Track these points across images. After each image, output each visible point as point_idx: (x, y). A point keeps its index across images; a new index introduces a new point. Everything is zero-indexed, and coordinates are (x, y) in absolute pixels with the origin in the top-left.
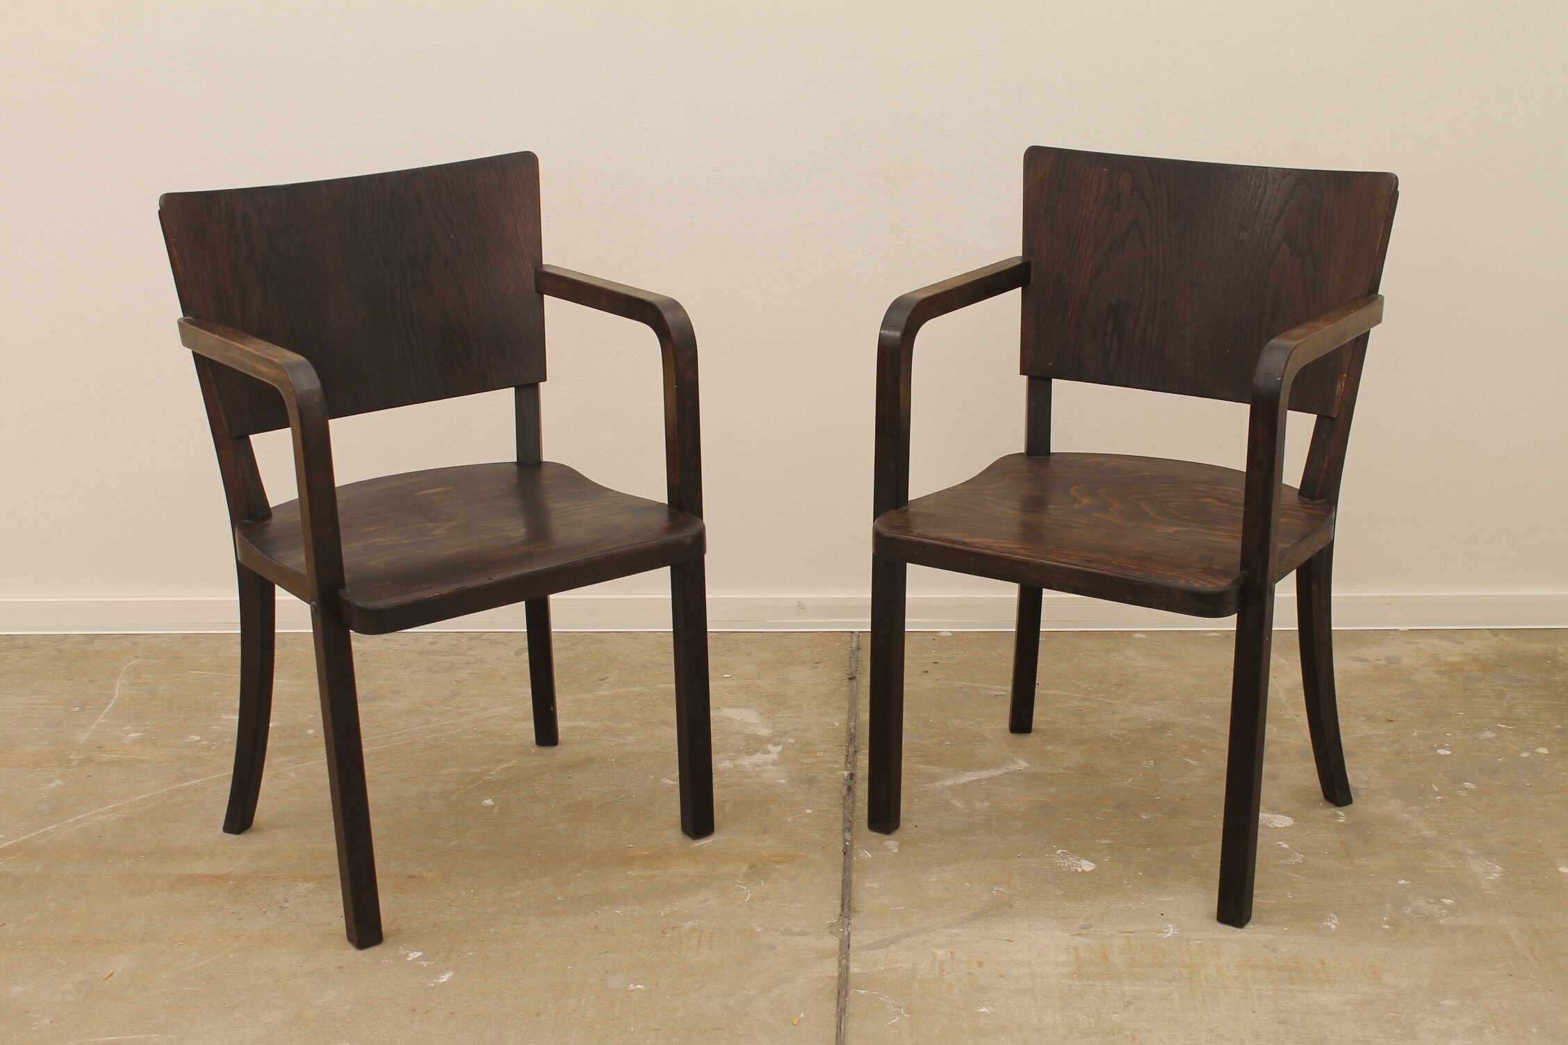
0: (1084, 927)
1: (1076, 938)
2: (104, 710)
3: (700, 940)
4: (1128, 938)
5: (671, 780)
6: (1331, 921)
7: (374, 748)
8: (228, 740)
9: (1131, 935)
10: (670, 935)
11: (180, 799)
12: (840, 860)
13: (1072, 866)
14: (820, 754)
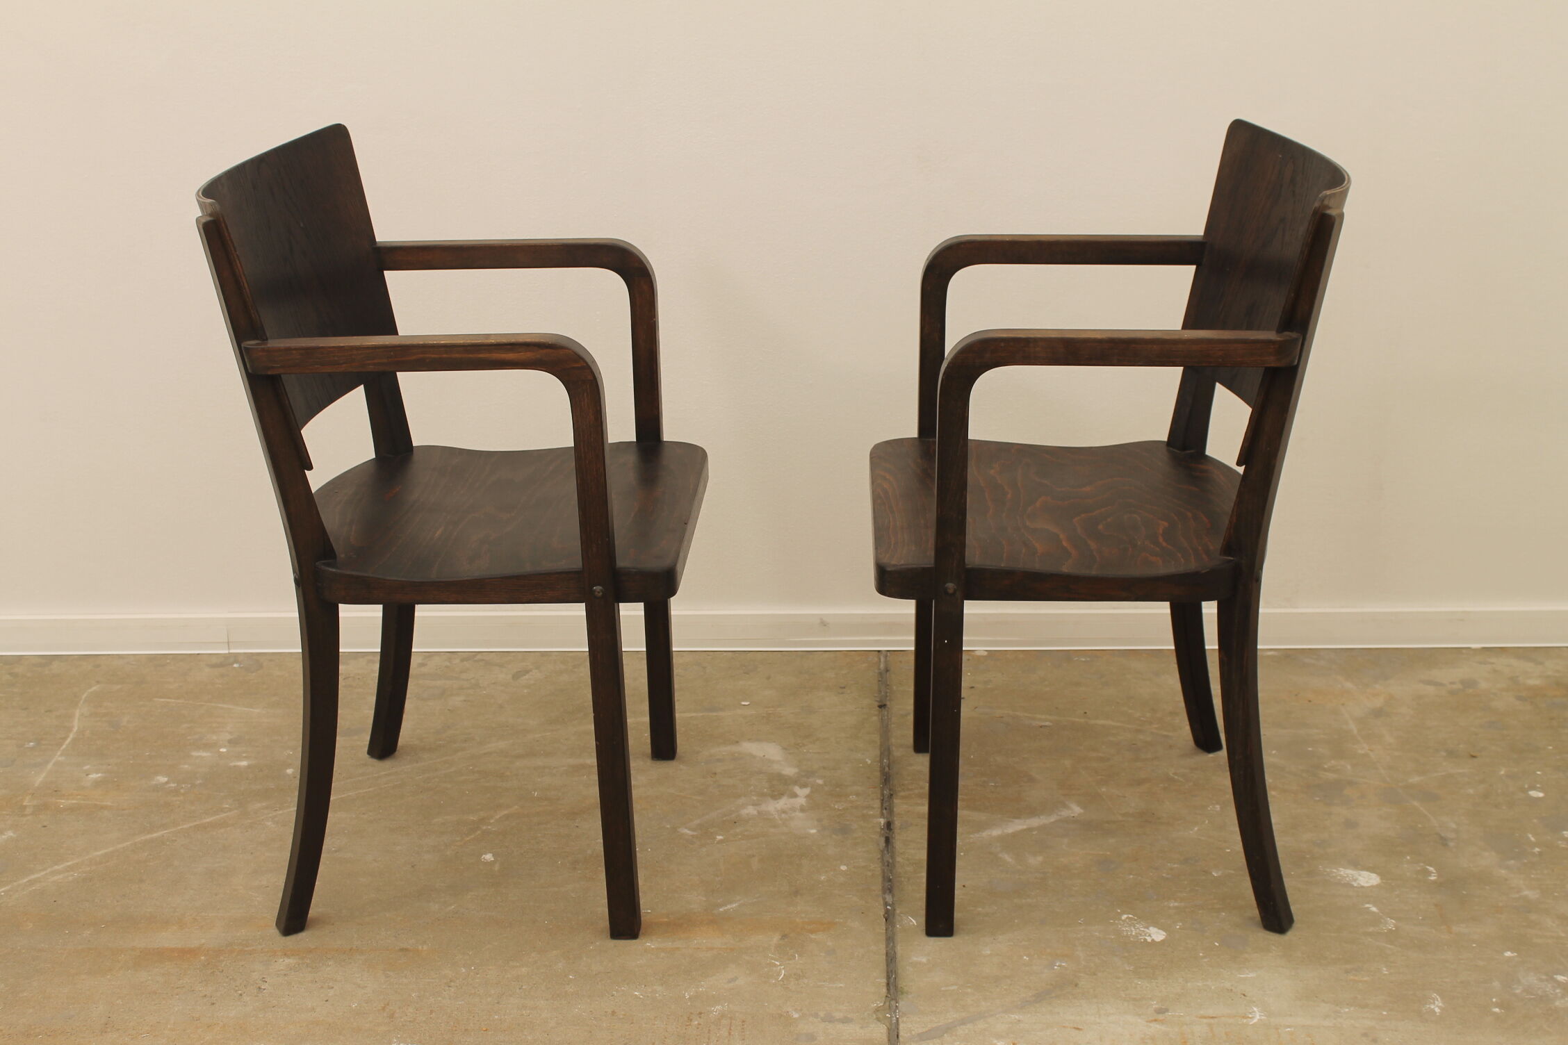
0: (1160, 1011)
1: (1152, 1025)
2: (62, 745)
3: (730, 1029)
4: (1210, 1025)
5: (690, 829)
6: (1434, 1003)
7: (361, 791)
8: (198, 782)
9: (1212, 1021)
10: (696, 1023)
11: (146, 854)
12: (881, 928)
13: (1141, 935)
14: (853, 798)
